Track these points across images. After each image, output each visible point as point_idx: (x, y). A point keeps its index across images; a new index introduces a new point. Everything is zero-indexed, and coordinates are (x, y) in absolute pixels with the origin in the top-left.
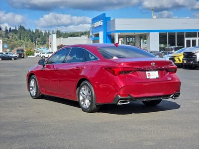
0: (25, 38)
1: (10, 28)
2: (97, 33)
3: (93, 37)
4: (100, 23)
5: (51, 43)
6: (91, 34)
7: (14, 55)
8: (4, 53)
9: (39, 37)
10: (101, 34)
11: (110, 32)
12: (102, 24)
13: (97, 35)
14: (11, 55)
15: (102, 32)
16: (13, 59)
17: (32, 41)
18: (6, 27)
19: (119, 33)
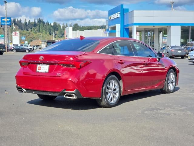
0: (44, 31)
1: (29, 21)
2: (114, 26)
3: (110, 30)
4: (117, 15)
5: (66, 36)
6: (107, 27)
7: (29, 48)
8: (19, 45)
9: (57, 30)
10: (118, 27)
11: (128, 25)
12: (119, 16)
13: (114, 28)
14: (26, 47)
15: (119, 25)
16: (27, 51)
17: (50, 34)
18: (25, 20)
19: (138, 26)
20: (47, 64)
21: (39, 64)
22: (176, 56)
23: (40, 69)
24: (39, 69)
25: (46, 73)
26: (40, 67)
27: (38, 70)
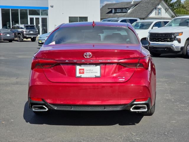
20: (96, 64)
21: (80, 64)
22: (4, 40)
23: (83, 73)
24: (80, 73)
25: (96, 77)
26: (83, 69)
27: (78, 75)
